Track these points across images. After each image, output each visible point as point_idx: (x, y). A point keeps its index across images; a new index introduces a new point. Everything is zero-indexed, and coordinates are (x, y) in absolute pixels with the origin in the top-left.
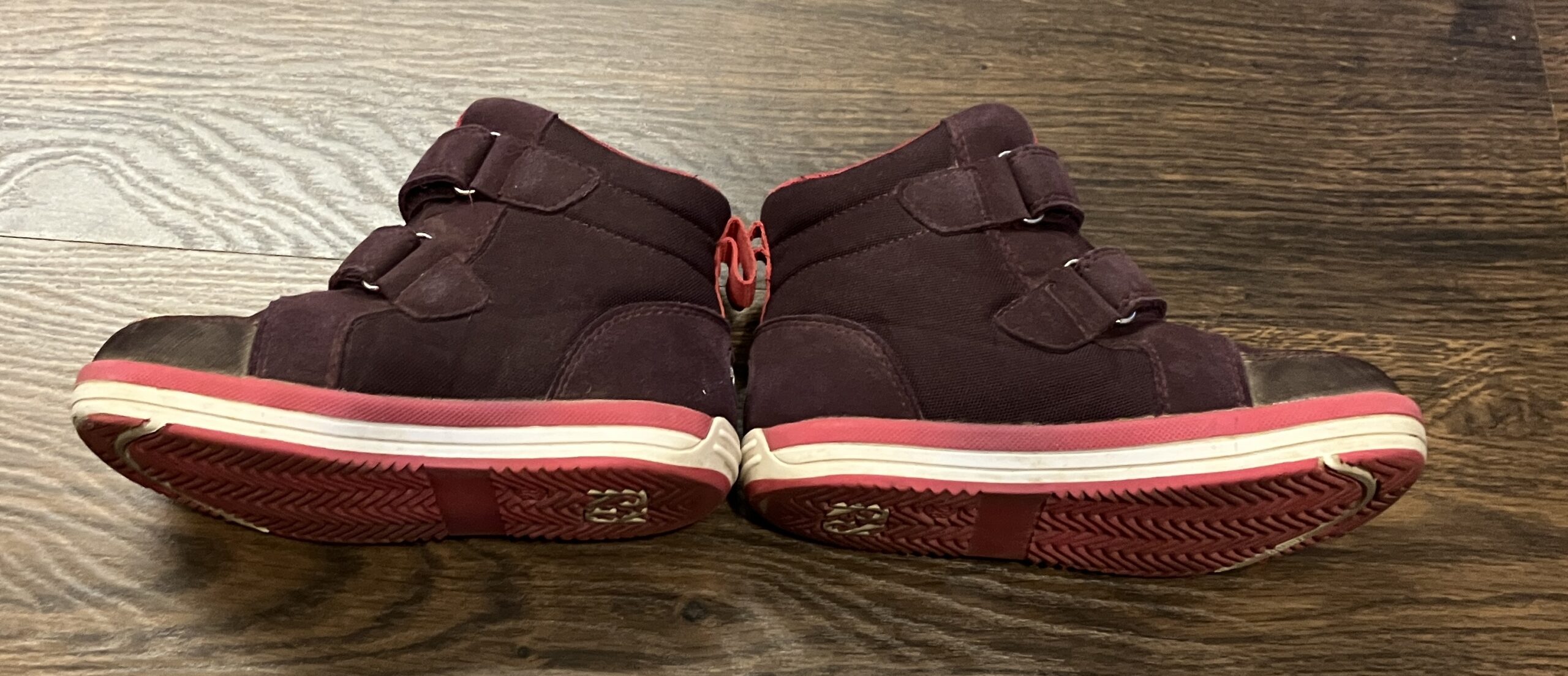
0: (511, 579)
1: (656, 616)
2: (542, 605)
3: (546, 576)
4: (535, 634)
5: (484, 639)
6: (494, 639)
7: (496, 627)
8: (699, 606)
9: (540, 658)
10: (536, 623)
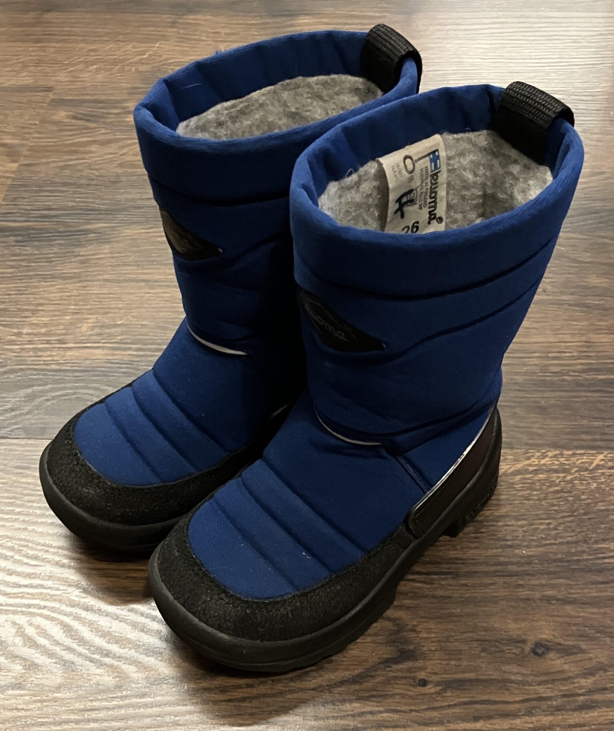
0: (405, 634)
1: (513, 653)
2: (431, 650)
3: (429, 631)
4: (429, 670)
5: (392, 674)
6: (399, 674)
7: (400, 666)
8: (542, 646)
9: (436, 686)
10: (427, 663)
